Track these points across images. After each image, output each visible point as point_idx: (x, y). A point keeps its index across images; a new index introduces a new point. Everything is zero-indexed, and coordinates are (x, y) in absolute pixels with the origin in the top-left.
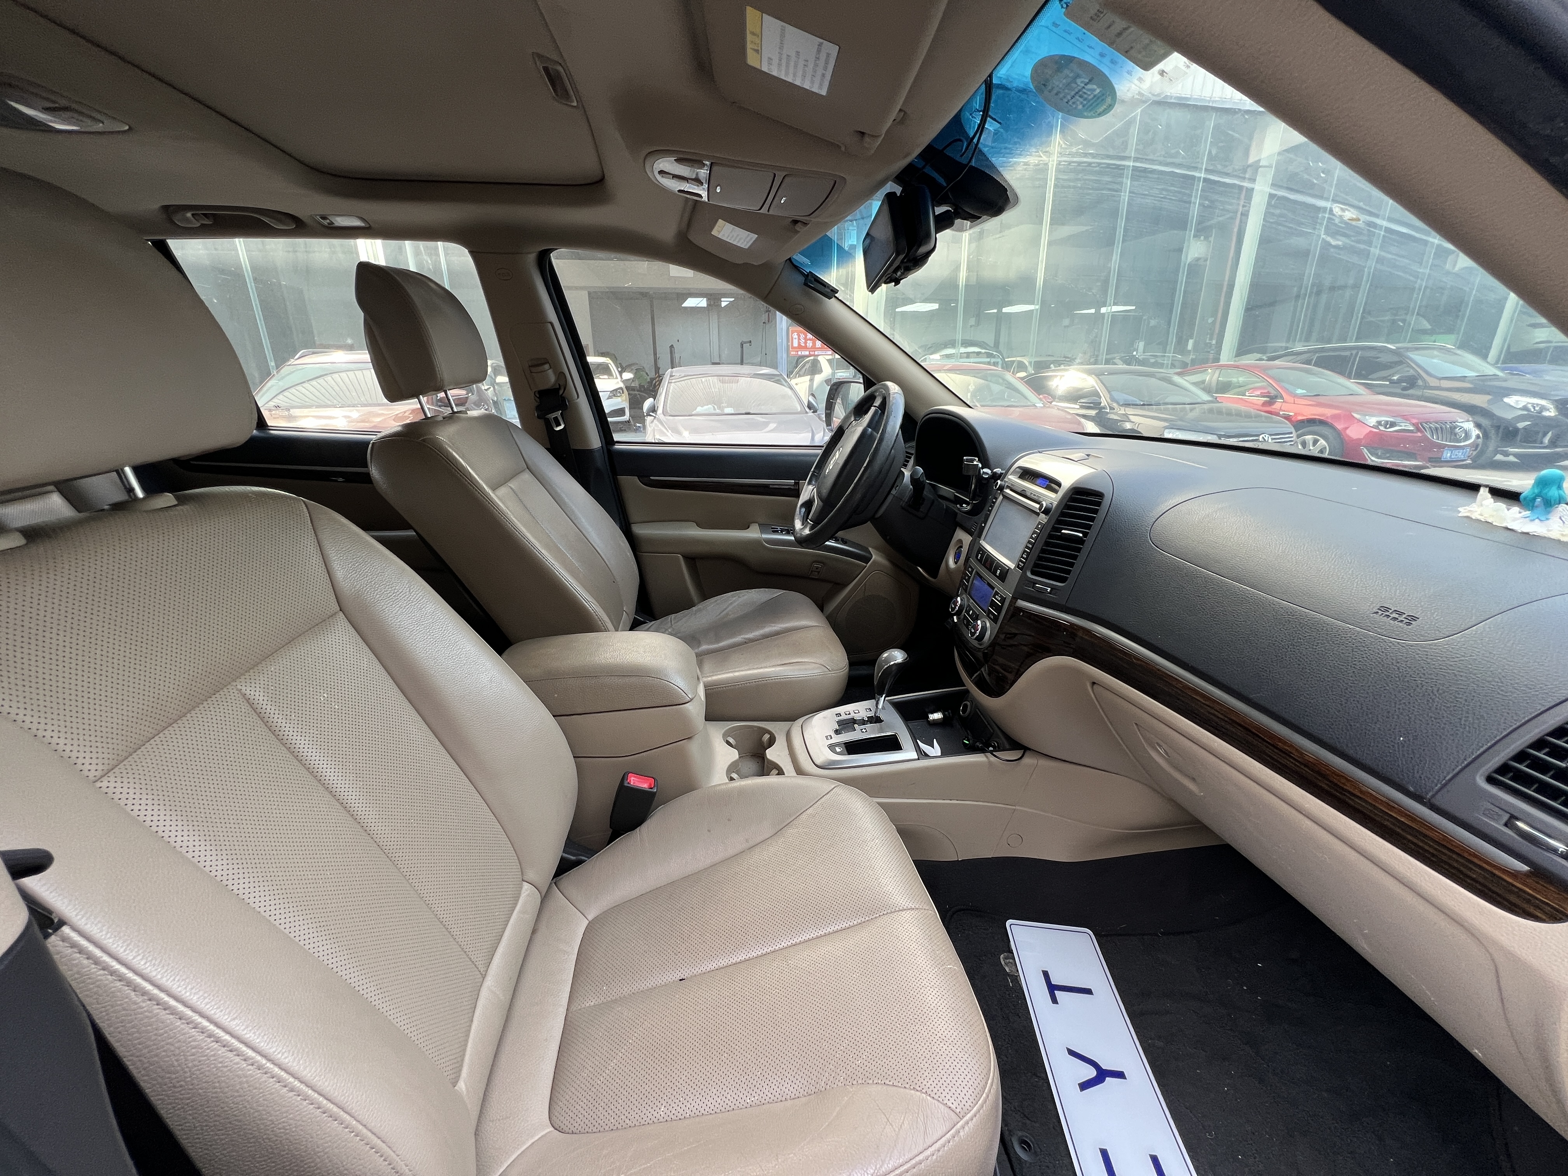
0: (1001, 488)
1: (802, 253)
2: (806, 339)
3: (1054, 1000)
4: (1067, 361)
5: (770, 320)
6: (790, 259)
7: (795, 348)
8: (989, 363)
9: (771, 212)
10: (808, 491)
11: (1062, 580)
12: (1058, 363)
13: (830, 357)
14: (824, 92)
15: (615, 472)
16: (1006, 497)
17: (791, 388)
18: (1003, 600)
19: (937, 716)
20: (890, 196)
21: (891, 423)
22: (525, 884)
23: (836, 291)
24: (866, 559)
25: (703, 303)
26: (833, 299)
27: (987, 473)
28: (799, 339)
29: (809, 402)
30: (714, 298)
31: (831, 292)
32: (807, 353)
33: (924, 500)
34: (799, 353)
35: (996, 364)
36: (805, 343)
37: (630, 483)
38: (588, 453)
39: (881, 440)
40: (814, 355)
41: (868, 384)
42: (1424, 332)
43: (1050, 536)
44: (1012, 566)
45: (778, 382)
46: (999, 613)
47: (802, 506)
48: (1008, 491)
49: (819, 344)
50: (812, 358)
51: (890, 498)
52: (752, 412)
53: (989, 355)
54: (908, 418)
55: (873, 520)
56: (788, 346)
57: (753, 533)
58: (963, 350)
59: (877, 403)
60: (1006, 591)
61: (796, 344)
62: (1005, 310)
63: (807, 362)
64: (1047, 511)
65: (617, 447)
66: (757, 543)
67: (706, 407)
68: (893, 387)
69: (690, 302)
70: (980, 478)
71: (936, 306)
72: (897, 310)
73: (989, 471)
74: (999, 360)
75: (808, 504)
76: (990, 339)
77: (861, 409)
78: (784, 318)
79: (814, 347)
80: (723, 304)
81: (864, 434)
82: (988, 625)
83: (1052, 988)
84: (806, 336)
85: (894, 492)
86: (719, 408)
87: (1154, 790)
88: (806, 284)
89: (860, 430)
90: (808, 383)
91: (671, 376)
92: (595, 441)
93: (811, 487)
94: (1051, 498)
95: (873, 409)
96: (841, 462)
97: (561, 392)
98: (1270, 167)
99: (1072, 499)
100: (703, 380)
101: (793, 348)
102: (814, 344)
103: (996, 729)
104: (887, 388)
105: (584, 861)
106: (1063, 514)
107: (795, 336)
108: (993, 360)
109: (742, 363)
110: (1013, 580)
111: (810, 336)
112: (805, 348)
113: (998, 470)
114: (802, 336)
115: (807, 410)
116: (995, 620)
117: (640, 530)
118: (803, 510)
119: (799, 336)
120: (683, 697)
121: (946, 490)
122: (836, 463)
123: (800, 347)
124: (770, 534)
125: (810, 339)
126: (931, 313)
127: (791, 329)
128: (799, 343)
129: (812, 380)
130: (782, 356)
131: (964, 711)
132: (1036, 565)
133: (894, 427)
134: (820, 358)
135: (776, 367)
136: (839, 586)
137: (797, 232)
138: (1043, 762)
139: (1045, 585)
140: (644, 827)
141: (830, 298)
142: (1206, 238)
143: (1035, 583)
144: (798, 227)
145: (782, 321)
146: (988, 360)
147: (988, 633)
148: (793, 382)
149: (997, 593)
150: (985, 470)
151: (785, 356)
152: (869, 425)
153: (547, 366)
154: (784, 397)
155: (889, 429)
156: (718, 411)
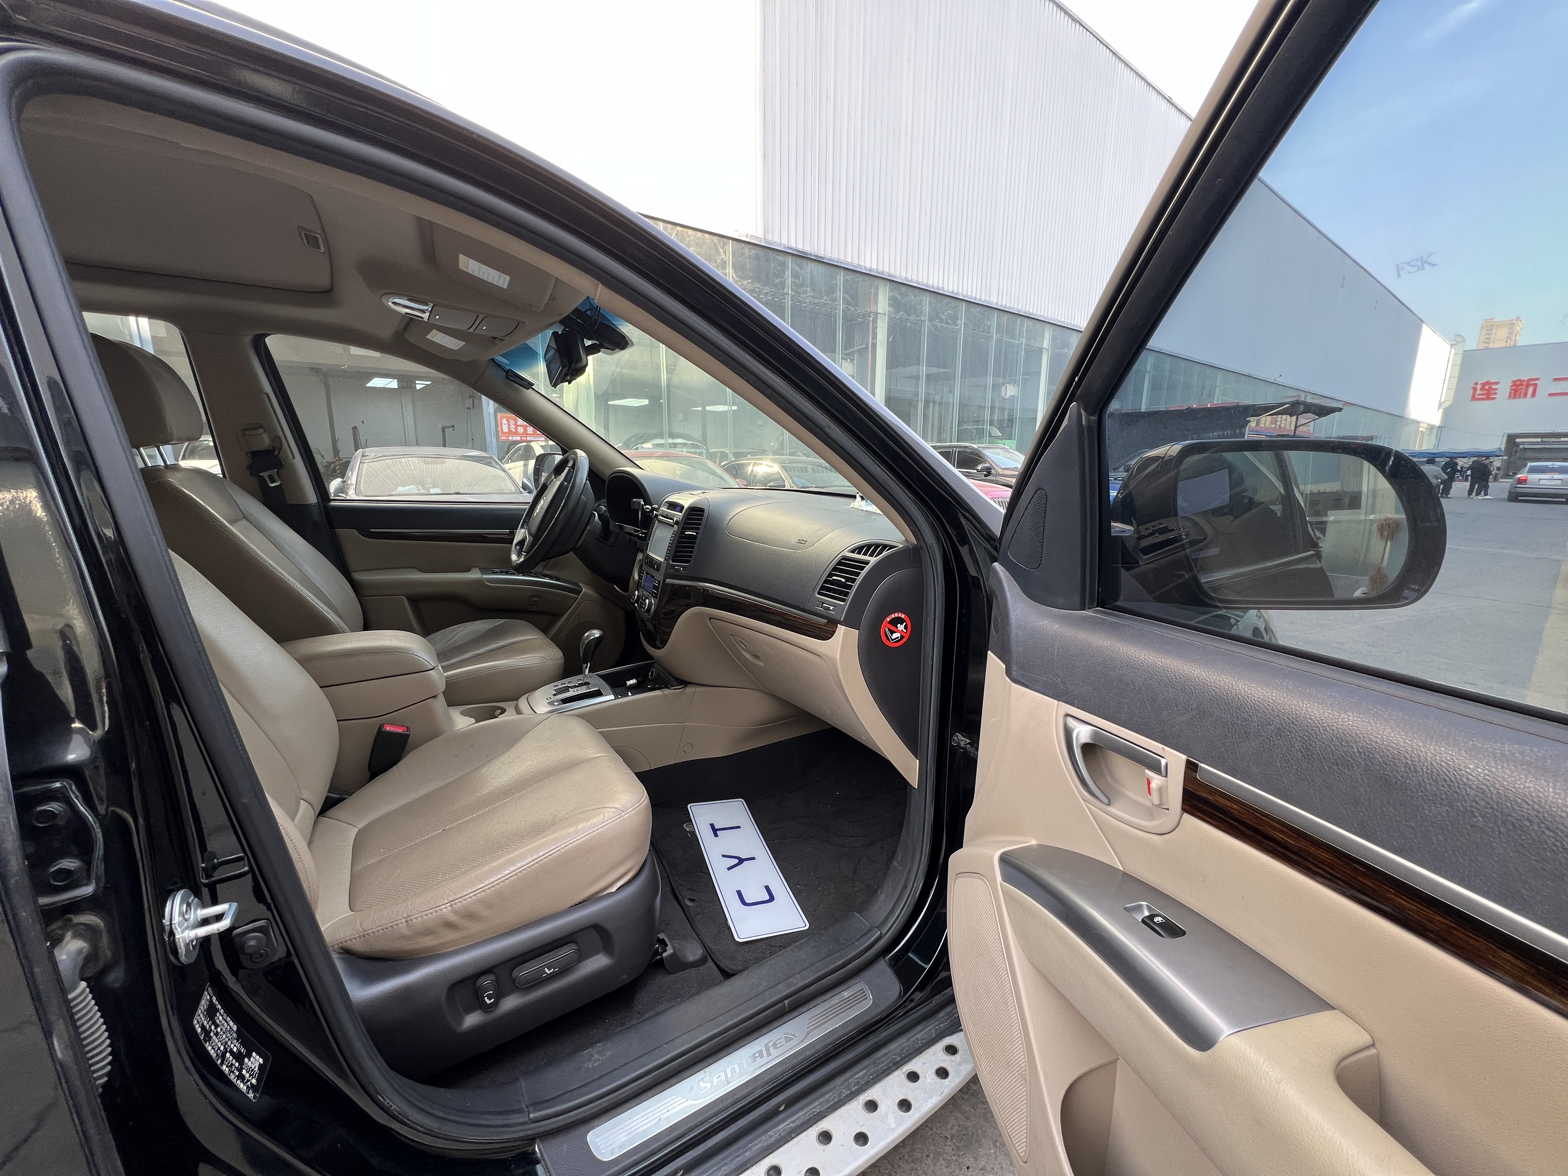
0: (656, 516)
1: (503, 356)
2: (517, 426)
3: (716, 835)
4: (762, 452)
5: (476, 407)
6: (492, 359)
7: (505, 433)
8: (695, 453)
9: (476, 332)
10: (520, 534)
11: (688, 562)
12: (754, 454)
13: (543, 444)
14: (505, 287)
15: (331, 525)
16: (660, 522)
17: (504, 471)
18: (659, 584)
19: (633, 682)
20: (555, 334)
21: (579, 476)
22: (302, 801)
23: (533, 385)
24: (578, 592)
25: (393, 384)
26: (530, 390)
27: (648, 508)
28: (509, 425)
29: (523, 483)
30: (407, 382)
31: (529, 385)
32: (518, 438)
33: (611, 533)
34: (510, 438)
35: (700, 454)
36: (516, 429)
37: (349, 536)
38: (306, 508)
39: (573, 487)
40: (527, 442)
41: (564, 452)
42: (997, 438)
43: (680, 537)
44: (662, 560)
45: (489, 464)
46: (658, 591)
47: (516, 545)
48: (661, 517)
49: (530, 430)
50: (525, 444)
51: (586, 531)
52: (462, 492)
53: (694, 446)
54: (593, 474)
55: (574, 549)
56: (497, 431)
57: (475, 575)
58: (670, 441)
59: (570, 464)
60: (659, 576)
61: (505, 429)
62: (708, 408)
63: (519, 449)
64: (677, 523)
65: (332, 503)
66: (479, 582)
67: (407, 487)
68: (581, 453)
69: (377, 382)
70: (644, 511)
71: (646, 402)
72: (609, 403)
73: (650, 507)
74: (703, 451)
75: (521, 543)
76: (697, 433)
77: (558, 470)
78: (491, 402)
79: (525, 433)
80: (418, 387)
81: (562, 484)
82: (653, 601)
83: (715, 831)
84: (516, 422)
85: (588, 528)
86: (424, 488)
87: (766, 693)
88: (507, 377)
89: (558, 483)
90: (522, 468)
91: (363, 456)
92: (312, 498)
93: (523, 530)
94: (678, 515)
95: (567, 469)
96: (545, 507)
97: (276, 453)
98: (884, 314)
99: (690, 514)
100: (403, 460)
101: (503, 433)
102: (525, 430)
103: (670, 677)
104: (576, 454)
105: (345, 799)
106: (685, 523)
107: (504, 421)
108: (698, 451)
109: (444, 445)
110: (663, 568)
111: (520, 421)
112: (517, 433)
113: (655, 506)
114: (512, 422)
115: (522, 490)
116: (656, 597)
117: (359, 576)
118: (518, 547)
119: (509, 422)
120: (427, 665)
121: (629, 528)
122: (542, 507)
123: (510, 432)
124: (490, 574)
125: (521, 426)
126: (640, 409)
127: (499, 415)
128: (509, 428)
129: (526, 465)
130: (491, 440)
131: (651, 676)
132: (675, 556)
133: (582, 480)
134: (532, 444)
135: (485, 450)
136: (557, 616)
137: (497, 344)
138: (699, 689)
139: (680, 566)
140: (401, 764)
141: (528, 389)
142: (852, 360)
143: (674, 566)
144: (497, 341)
145: (489, 406)
146: (694, 450)
147: (653, 607)
148: (506, 466)
149: (656, 579)
150: (647, 506)
151: (494, 440)
152: (565, 480)
153: (261, 431)
154: (497, 477)
155: (578, 480)
156: (422, 491)
